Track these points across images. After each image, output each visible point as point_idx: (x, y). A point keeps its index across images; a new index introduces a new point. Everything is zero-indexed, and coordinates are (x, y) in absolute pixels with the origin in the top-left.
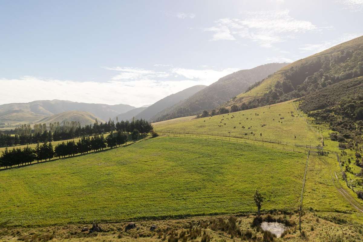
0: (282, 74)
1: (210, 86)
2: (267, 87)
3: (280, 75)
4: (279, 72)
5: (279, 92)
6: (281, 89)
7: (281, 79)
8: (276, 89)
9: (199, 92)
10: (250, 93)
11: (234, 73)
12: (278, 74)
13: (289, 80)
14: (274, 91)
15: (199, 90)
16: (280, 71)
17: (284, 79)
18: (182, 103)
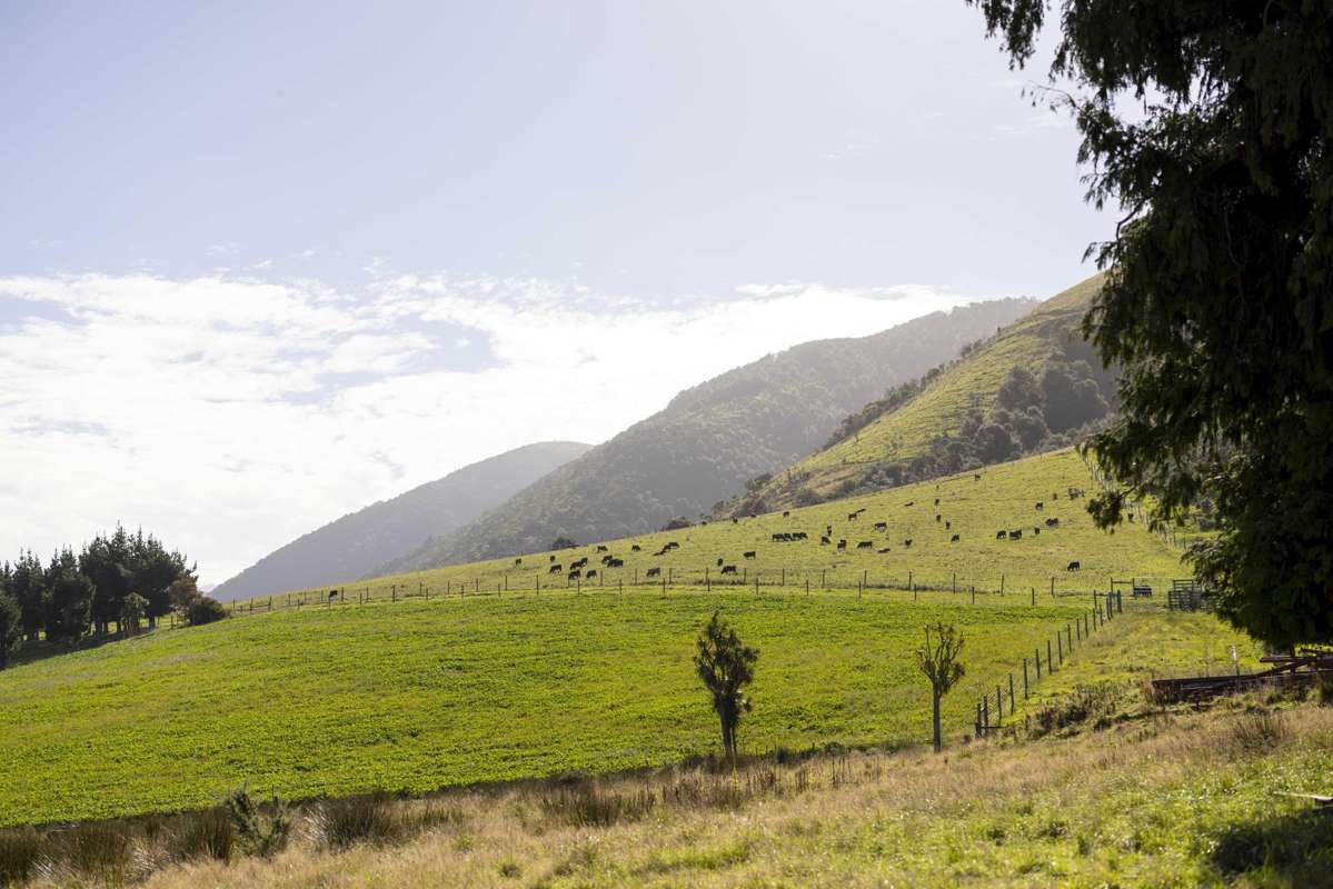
0: (1043, 332)
1: (614, 439)
2: (950, 409)
3: (1032, 342)
4: (1027, 326)
5: (1021, 426)
6: (1033, 413)
7: (1037, 363)
8: (1003, 410)
9: (548, 480)
10: (855, 444)
11: (769, 356)
12: (1019, 334)
13: (1080, 362)
14: (988, 422)
15: (546, 468)
16: (1029, 319)
17: (1055, 358)
18: (436, 550)
